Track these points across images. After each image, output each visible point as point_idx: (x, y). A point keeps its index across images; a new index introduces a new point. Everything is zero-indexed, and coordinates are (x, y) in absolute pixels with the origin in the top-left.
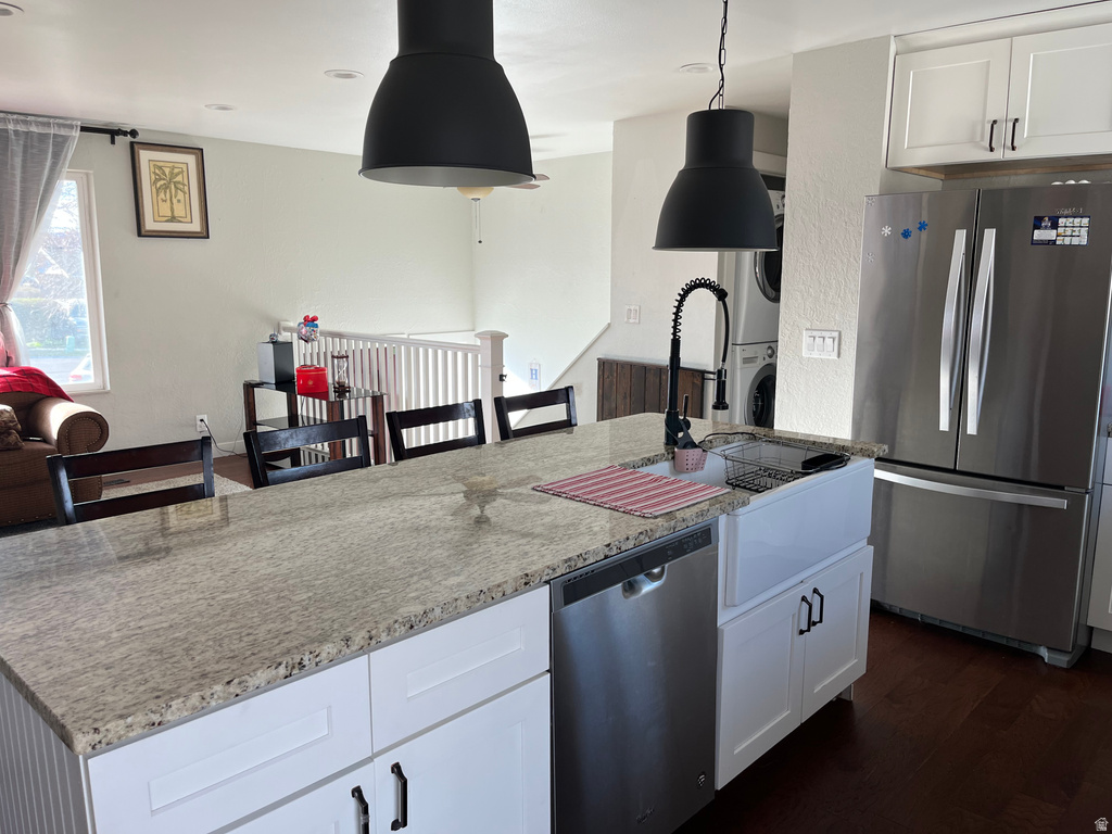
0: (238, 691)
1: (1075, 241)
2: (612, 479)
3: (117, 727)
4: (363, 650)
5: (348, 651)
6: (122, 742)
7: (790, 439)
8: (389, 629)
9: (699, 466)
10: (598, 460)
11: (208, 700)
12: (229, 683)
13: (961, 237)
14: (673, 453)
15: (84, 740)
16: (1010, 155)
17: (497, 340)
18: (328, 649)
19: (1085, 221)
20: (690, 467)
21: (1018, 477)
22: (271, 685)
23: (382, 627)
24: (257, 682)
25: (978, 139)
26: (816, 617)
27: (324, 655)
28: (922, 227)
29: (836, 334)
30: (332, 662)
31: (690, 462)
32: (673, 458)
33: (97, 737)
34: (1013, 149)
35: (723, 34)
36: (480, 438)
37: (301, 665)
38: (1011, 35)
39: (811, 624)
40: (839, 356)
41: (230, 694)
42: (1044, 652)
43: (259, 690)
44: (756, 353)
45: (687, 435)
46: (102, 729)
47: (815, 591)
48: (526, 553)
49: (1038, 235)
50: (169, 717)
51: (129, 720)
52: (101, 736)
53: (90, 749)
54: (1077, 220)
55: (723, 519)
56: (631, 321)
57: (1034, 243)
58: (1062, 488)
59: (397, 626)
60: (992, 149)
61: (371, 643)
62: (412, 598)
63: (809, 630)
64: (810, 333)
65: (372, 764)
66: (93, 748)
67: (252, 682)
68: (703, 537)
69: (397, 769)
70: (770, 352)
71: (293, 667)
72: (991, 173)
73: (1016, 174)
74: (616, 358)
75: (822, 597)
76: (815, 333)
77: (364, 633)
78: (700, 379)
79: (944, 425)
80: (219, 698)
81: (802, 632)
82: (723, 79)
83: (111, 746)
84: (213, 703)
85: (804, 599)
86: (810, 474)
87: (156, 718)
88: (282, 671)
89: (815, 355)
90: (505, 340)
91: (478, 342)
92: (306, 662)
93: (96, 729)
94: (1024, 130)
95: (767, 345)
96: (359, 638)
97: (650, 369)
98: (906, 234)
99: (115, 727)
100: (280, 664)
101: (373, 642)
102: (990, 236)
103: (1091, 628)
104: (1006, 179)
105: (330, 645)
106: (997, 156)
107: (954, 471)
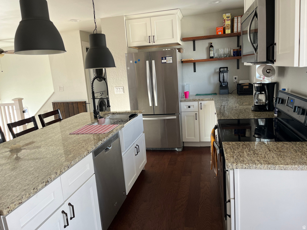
0: (36, 191)
1: (170, 62)
2: (88, 128)
3: (13, 205)
4: (60, 175)
5: (57, 176)
6: (14, 209)
7: (122, 113)
8: (64, 169)
9: (104, 122)
10: (80, 125)
11: (30, 194)
12: (34, 189)
13: (147, 62)
14: (98, 120)
15: (6, 211)
16: (154, 44)
17: (20, 100)
18: (53, 176)
19: (171, 57)
20: (102, 123)
21: (163, 114)
22: (43, 188)
23: (63, 168)
24: (40, 188)
25: (146, 40)
26: (138, 151)
27: (52, 178)
28: (139, 60)
29: (122, 87)
30: (54, 179)
31: (102, 122)
32: (98, 121)
33: (9, 209)
34: (154, 42)
35: (94, 15)
36: (36, 128)
37: (48, 181)
38: (150, 17)
39: (138, 153)
40: (124, 92)
41: (35, 192)
42: (177, 149)
43: (40, 190)
44: (98, 95)
45: (99, 115)
46: (9, 207)
47: (137, 145)
48: (83, 147)
49: (163, 61)
50: (23, 201)
51: (15, 203)
52: (10, 208)
53: (7, 213)
54: (170, 57)
55: (119, 131)
56: (61, 90)
57: (162, 63)
58: (175, 114)
59: (66, 167)
60: (150, 43)
61: (61, 173)
62: (64, 161)
63: (137, 154)
64: (116, 88)
65: (64, 204)
66: (8, 213)
67: (39, 188)
68: (117, 136)
69: (70, 204)
70: (101, 94)
71: (46, 182)
72: (148, 48)
73: (153, 48)
74: (58, 102)
75: (138, 146)
76: (117, 88)
77: (59, 171)
78: (85, 104)
79: (151, 105)
80: (32, 193)
81: (136, 155)
82: (96, 26)
83: (12, 211)
84: (32, 195)
85: (135, 147)
86: (131, 119)
87: (20, 201)
88: (44, 184)
89: (118, 93)
90: (22, 100)
91: (13, 102)
92: (49, 181)
93: (8, 207)
94: (156, 38)
95: (100, 93)
96: (59, 172)
97: (69, 103)
98: (136, 62)
99: (12, 206)
100: (44, 182)
101: (62, 172)
102: (153, 62)
103: (183, 142)
104: (151, 49)
105: (53, 175)
106: (151, 44)
107: (154, 115)
